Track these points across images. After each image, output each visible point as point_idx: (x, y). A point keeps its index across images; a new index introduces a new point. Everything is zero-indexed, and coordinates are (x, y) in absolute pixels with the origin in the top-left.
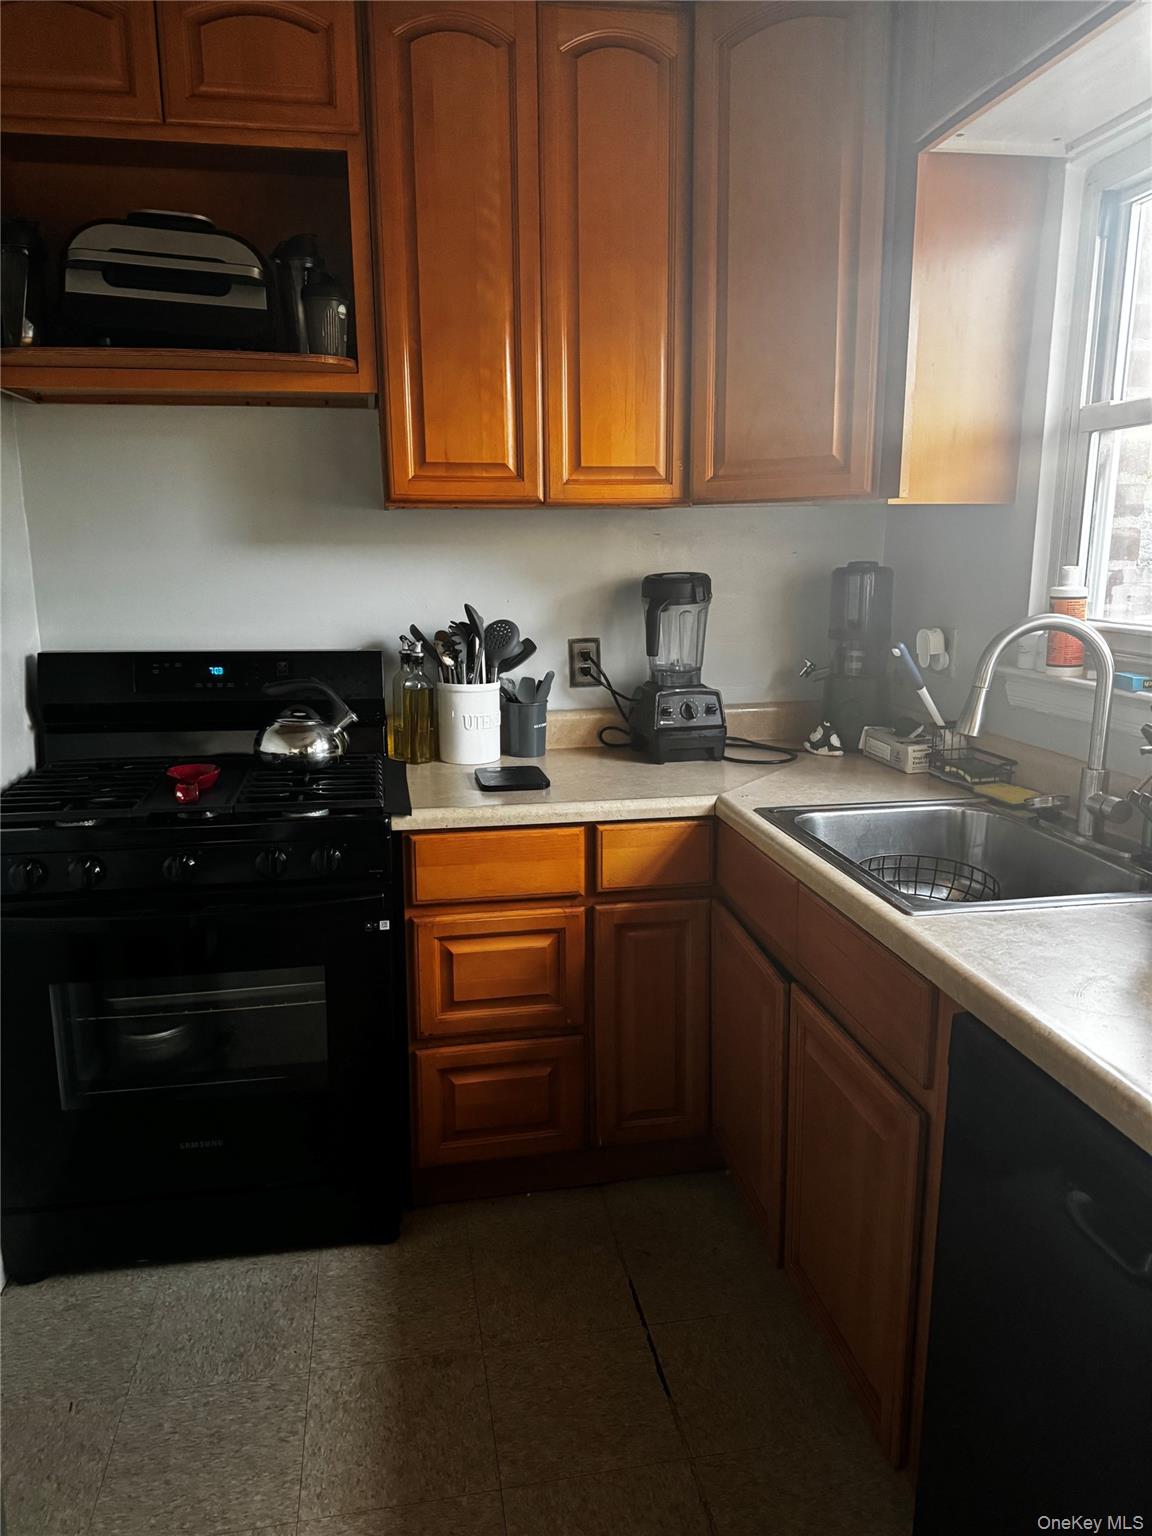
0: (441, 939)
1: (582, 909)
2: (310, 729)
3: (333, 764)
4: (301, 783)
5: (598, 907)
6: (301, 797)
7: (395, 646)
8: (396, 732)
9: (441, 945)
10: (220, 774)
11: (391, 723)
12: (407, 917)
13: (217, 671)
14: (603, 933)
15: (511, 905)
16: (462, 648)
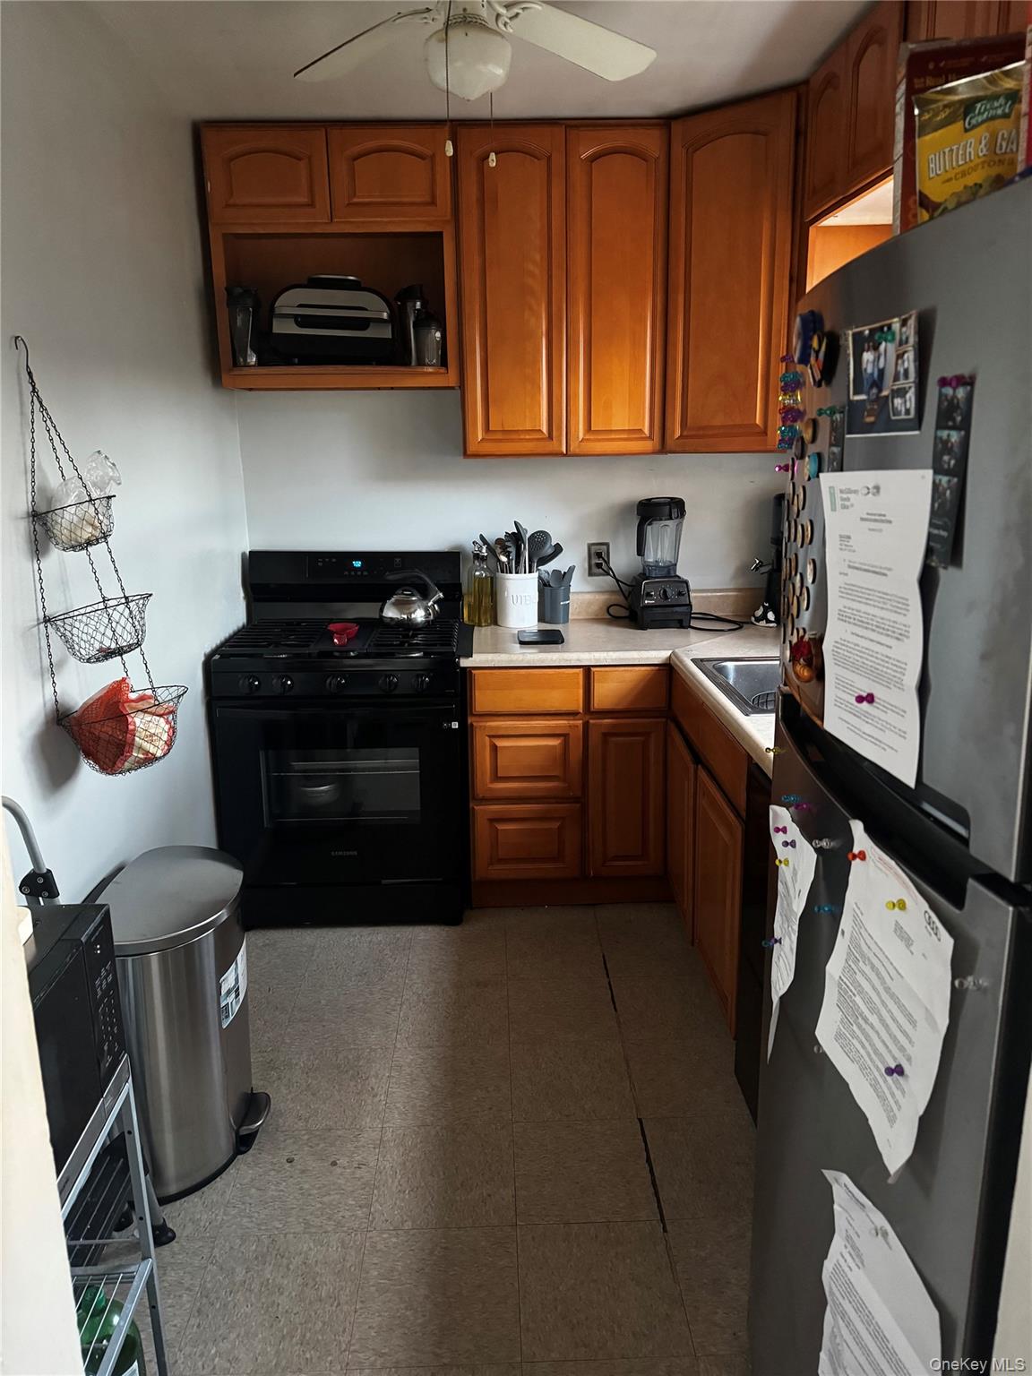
0: (490, 736)
1: (581, 722)
2: (414, 602)
3: (428, 626)
4: (407, 636)
5: (591, 721)
6: (406, 645)
7: (470, 548)
8: (469, 606)
9: (491, 742)
10: (359, 630)
11: (466, 600)
12: (469, 721)
13: (358, 564)
14: (595, 738)
15: (535, 717)
16: (513, 550)
